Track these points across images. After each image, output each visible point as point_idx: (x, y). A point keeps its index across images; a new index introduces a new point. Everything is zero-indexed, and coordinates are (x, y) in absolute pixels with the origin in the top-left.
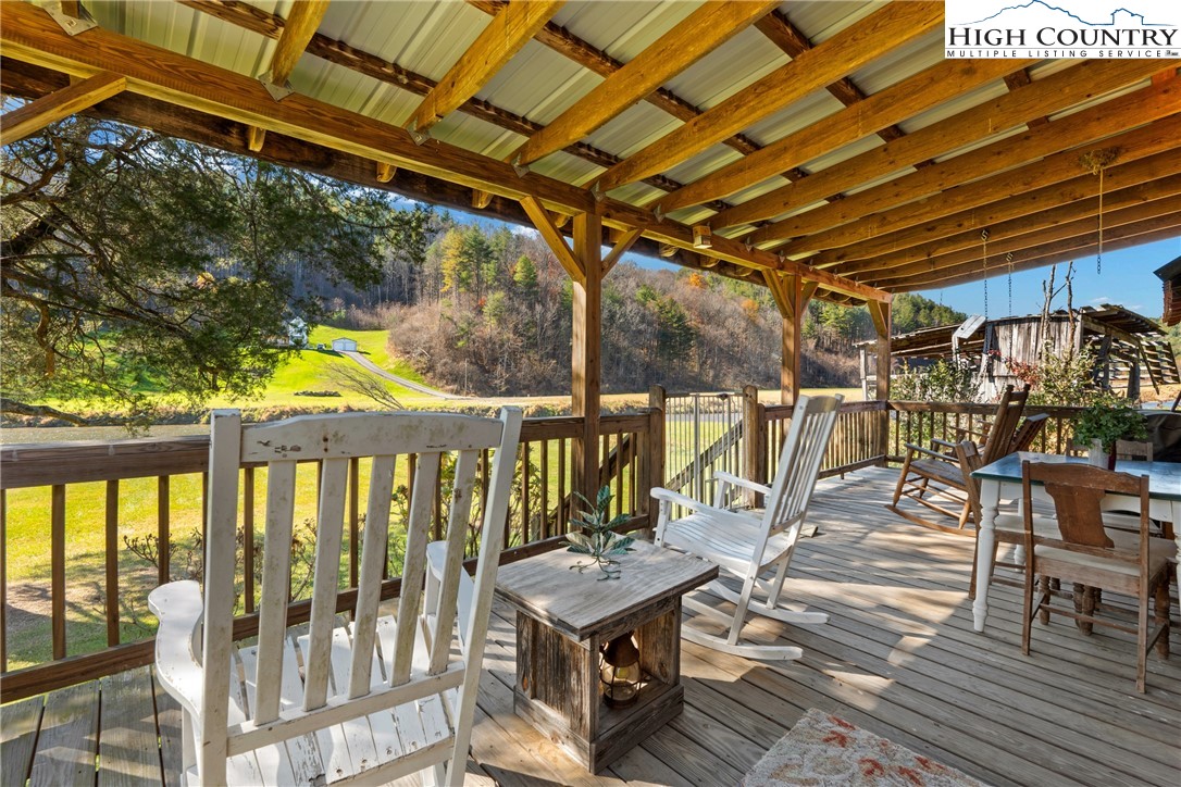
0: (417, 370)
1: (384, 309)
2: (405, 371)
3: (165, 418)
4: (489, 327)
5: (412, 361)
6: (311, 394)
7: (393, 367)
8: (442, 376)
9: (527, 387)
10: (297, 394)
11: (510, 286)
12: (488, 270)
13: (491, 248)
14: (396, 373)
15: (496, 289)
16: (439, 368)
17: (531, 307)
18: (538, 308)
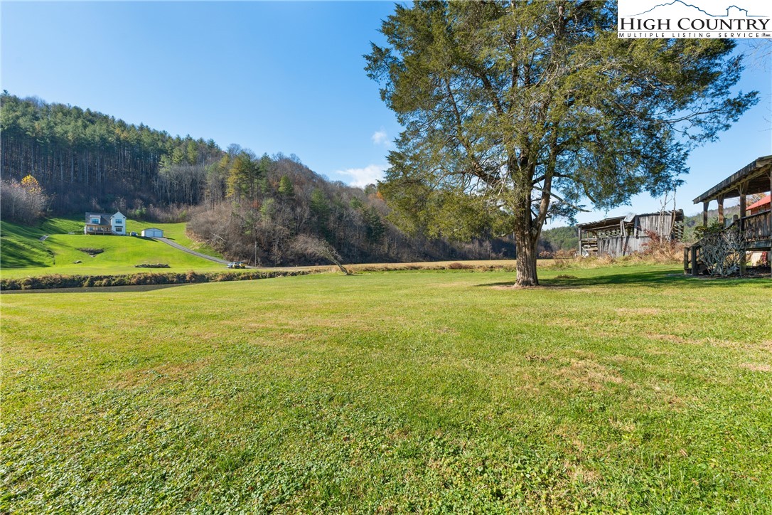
0: (217, 250)
1: (175, 208)
2: (208, 250)
3: (53, 283)
4: (265, 222)
5: (211, 245)
6: (149, 266)
7: (198, 248)
8: (236, 254)
9: (292, 261)
10: (137, 267)
11: (276, 195)
12: (261, 184)
13: (260, 170)
14: (201, 252)
15: (268, 196)
16: (234, 248)
17: (293, 209)
18: (299, 210)
